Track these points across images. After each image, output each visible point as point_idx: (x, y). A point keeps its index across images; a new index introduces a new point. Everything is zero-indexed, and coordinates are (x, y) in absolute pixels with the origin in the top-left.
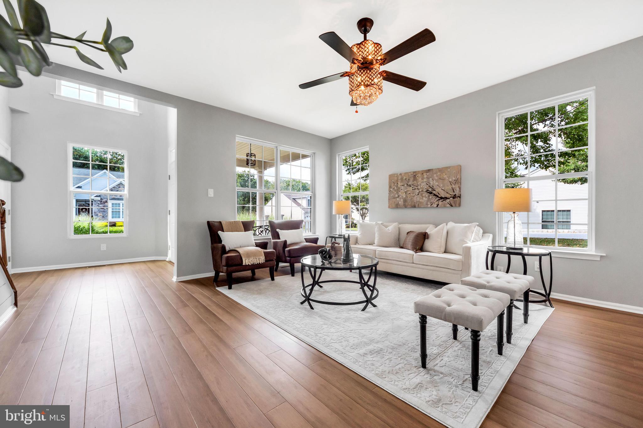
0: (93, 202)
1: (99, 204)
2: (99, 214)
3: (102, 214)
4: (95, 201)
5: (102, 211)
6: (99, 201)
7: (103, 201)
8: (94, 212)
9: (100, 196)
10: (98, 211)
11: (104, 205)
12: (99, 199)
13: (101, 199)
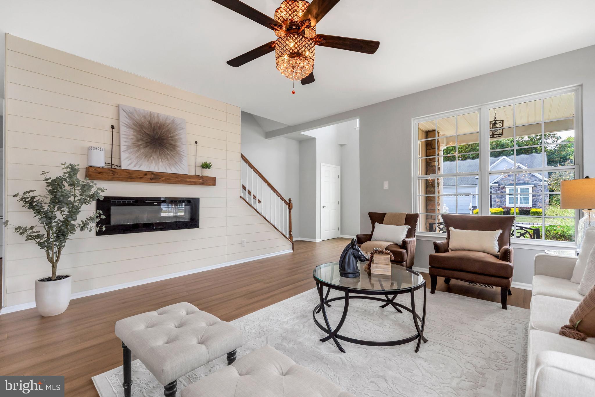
0: (492, 188)
1: (497, 190)
2: (497, 200)
3: (499, 200)
4: (493, 187)
5: (500, 197)
6: (497, 187)
7: (501, 187)
8: (492, 198)
9: (497, 183)
10: (496, 197)
11: (502, 191)
12: (497, 185)
13: (499, 185)
